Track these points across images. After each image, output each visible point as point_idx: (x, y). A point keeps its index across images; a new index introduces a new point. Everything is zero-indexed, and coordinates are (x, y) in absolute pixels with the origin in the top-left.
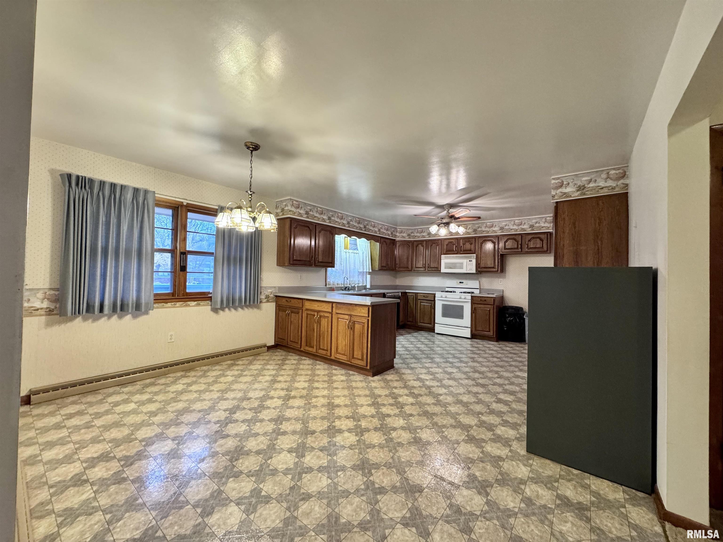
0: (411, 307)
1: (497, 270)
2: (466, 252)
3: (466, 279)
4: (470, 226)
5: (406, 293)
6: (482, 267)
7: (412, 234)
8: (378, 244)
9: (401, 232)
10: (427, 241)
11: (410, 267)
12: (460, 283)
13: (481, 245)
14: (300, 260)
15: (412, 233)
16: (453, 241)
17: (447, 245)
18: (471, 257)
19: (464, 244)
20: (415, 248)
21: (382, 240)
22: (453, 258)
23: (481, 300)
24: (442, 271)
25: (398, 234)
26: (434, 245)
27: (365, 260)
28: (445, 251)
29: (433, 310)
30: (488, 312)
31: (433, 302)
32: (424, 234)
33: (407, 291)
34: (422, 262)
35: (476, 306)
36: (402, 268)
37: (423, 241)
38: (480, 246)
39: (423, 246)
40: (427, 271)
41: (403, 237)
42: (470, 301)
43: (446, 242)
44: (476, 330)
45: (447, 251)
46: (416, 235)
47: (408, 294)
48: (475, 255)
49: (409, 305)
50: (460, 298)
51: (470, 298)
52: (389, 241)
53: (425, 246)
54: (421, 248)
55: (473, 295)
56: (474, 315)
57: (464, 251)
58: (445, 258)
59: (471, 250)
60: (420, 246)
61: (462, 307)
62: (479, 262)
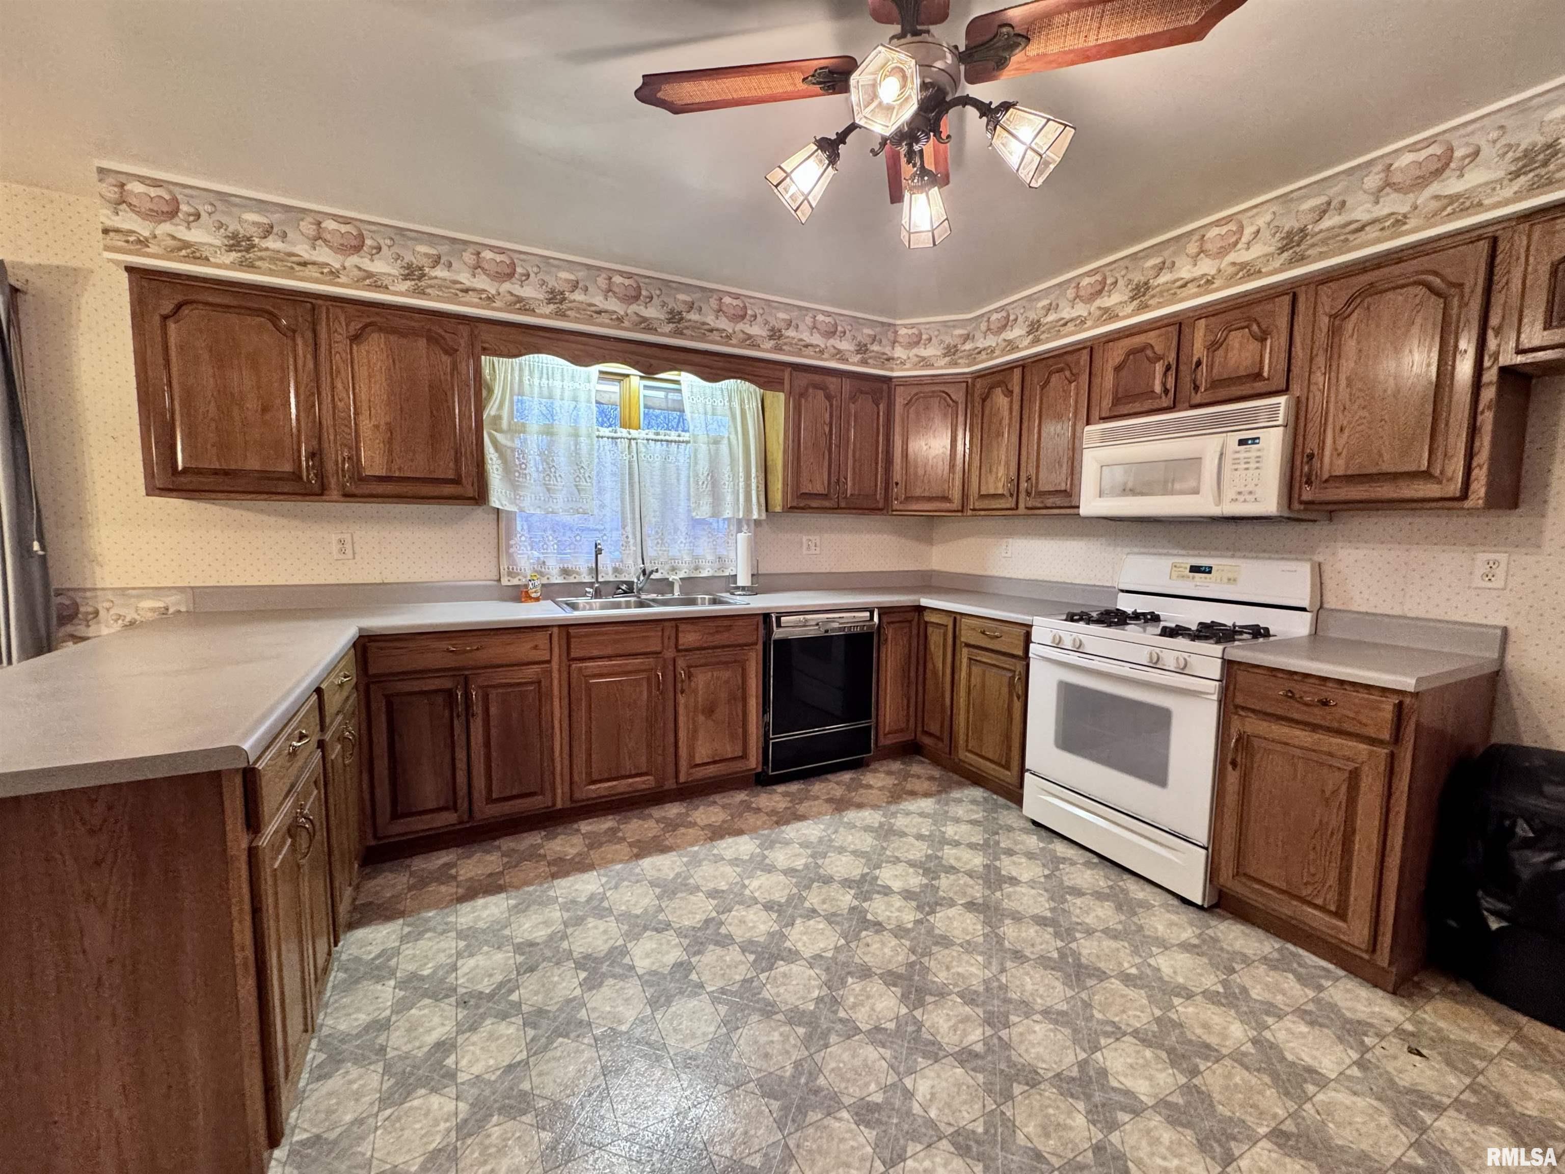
0: (935, 673)
1: (1454, 489)
2: (1223, 393)
3: (1234, 550)
4: (1261, 222)
5: (920, 609)
6: (1333, 478)
7: (968, 346)
8: (782, 396)
9: (916, 342)
10: (1024, 365)
11: (956, 494)
12: (1195, 569)
13: (1335, 332)
14: (226, 473)
15: (967, 338)
16: (1151, 338)
17: (1118, 369)
18: (1251, 417)
19: (1213, 346)
20: (978, 407)
21: (803, 380)
22: (1146, 433)
23: (1290, 695)
24: (1084, 511)
25: (899, 352)
26: (1055, 379)
27: (726, 470)
28: (1107, 403)
29: (1017, 705)
30: (1336, 781)
31: (1019, 667)
32: (1016, 332)
33: (925, 602)
34: (1001, 472)
35: (1254, 726)
36: (919, 499)
37: (1007, 369)
38: (1322, 337)
39: (1009, 393)
40: (1022, 509)
41: (924, 362)
42: (1213, 687)
43: (1116, 354)
44: (1239, 873)
45: (1117, 401)
46: (981, 343)
47: (929, 617)
48: (1282, 400)
49: (930, 666)
50: (1155, 664)
51: (1215, 669)
52: (847, 385)
53: (1017, 390)
54: (1000, 400)
55: (1240, 652)
56: (1233, 777)
57: (1215, 384)
58: (1107, 438)
59: (1258, 376)
60: (998, 391)
61: (1163, 717)
62: (1312, 445)
